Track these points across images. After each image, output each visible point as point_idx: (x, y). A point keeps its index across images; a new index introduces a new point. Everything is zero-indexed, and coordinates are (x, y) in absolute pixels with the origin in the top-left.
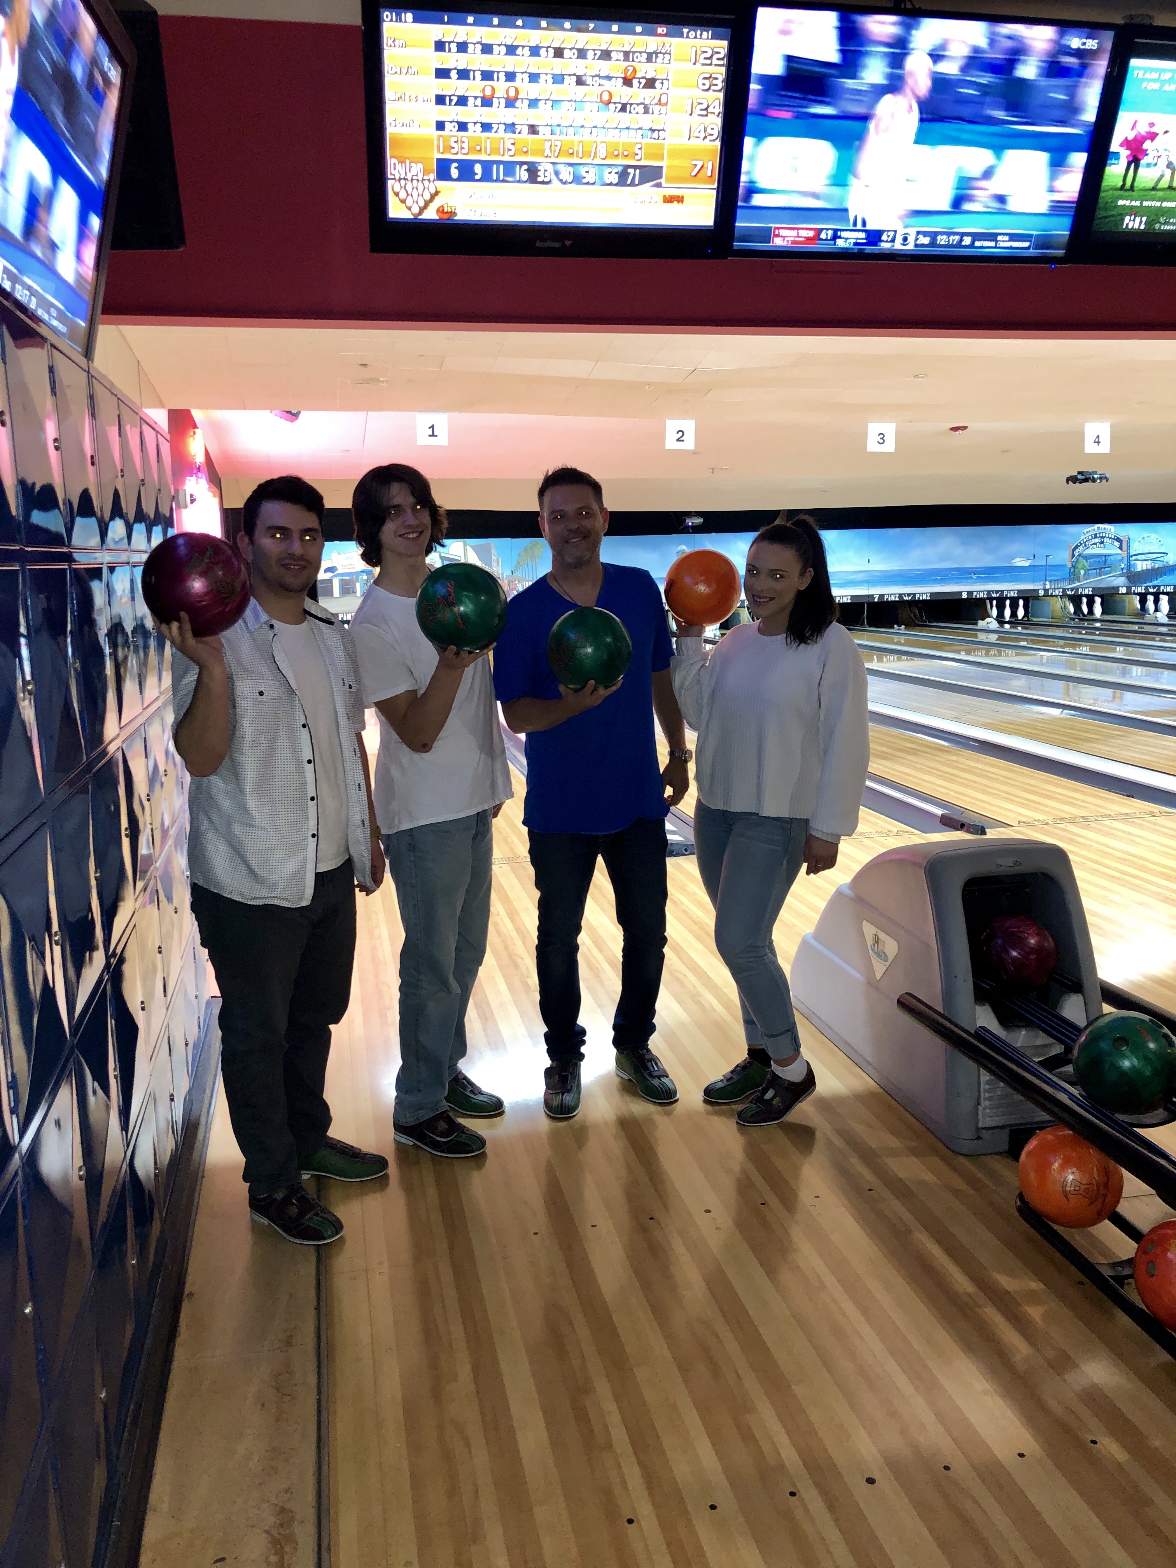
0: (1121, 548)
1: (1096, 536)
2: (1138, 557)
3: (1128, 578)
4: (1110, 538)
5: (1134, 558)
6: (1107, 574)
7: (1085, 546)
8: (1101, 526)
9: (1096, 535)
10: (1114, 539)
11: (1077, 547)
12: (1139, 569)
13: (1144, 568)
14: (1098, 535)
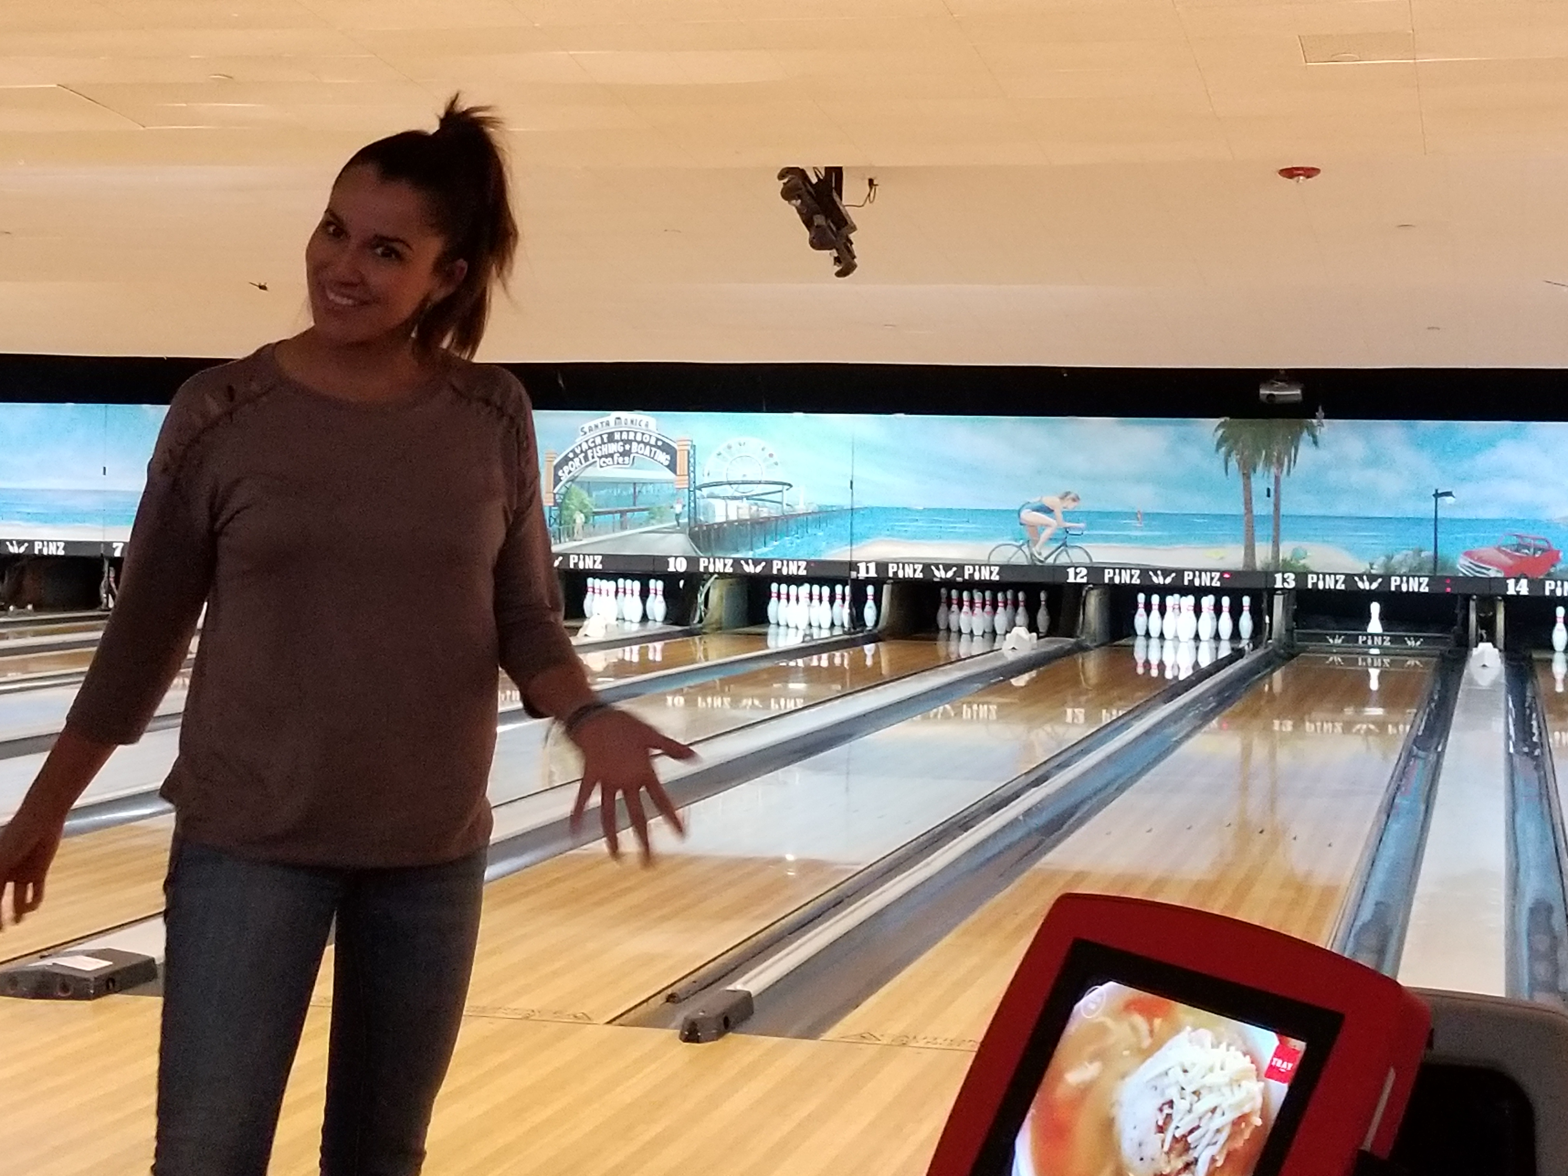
0: (672, 467)
1: (611, 438)
2: (716, 490)
3: (694, 537)
4: (646, 444)
5: (705, 491)
6: (640, 525)
7: (586, 458)
8: (623, 415)
9: (611, 435)
10: (656, 446)
11: (566, 460)
12: (720, 518)
13: (733, 517)
14: (617, 436)
